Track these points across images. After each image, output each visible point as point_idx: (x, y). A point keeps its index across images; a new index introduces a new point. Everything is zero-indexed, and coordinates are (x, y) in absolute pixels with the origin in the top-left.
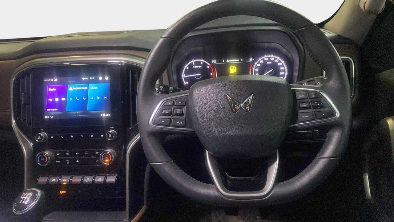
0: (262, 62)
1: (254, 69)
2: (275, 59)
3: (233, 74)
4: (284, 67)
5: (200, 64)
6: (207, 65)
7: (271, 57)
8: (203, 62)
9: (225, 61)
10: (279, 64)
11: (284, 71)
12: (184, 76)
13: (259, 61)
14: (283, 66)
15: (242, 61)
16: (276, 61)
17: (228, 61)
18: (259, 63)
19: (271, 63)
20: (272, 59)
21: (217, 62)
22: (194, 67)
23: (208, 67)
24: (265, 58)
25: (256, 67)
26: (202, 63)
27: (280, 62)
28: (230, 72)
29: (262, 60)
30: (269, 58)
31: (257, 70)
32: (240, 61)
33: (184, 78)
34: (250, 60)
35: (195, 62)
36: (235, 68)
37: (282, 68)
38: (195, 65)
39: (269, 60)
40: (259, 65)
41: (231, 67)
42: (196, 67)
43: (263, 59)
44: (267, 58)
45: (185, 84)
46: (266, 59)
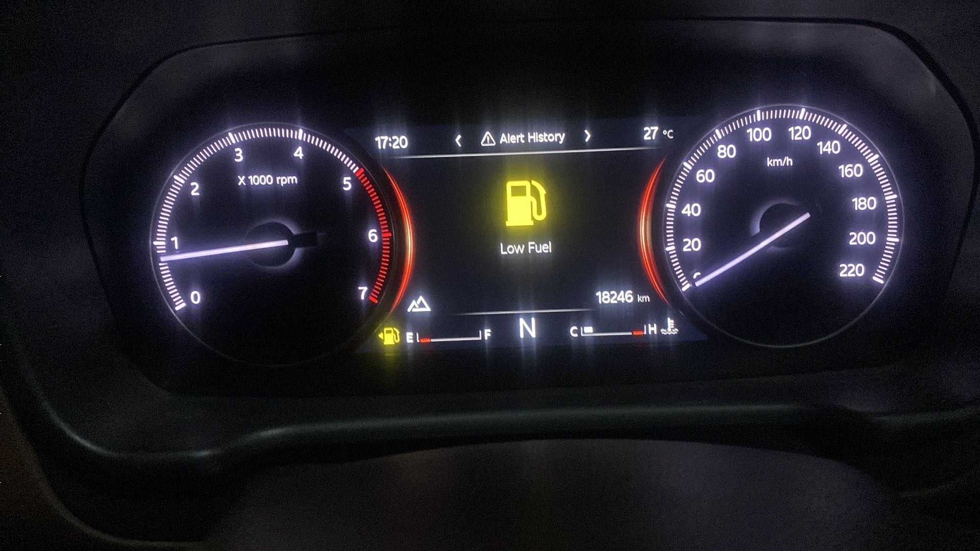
0: (726, 152)
1: (671, 206)
2: (822, 134)
3: (522, 236)
4: (878, 192)
5: (288, 165)
6: (338, 169)
7: (796, 122)
8: (308, 147)
9: (472, 143)
10: (848, 171)
11: (877, 221)
12: (170, 249)
13: (713, 149)
14: (869, 185)
15: (593, 144)
16: (828, 148)
17: (487, 138)
18: (709, 159)
19: (789, 161)
20: (799, 134)
21: (413, 149)
22: (242, 180)
23: (347, 184)
24: (754, 125)
25: (691, 191)
26: (299, 153)
27: (850, 154)
28: (504, 217)
29: (726, 141)
30: (780, 127)
31: (692, 210)
32: (575, 140)
33: (171, 264)
34: (646, 137)
35: (245, 145)
36: (542, 191)
37: (862, 203)
38: (250, 167)
39: (781, 144)
40: (706, 176)
41: (510, 185)
42: (261, 180)
43: (739, 138)
44: (762, 124)
45: (180, 306)
46: (759, 135)
